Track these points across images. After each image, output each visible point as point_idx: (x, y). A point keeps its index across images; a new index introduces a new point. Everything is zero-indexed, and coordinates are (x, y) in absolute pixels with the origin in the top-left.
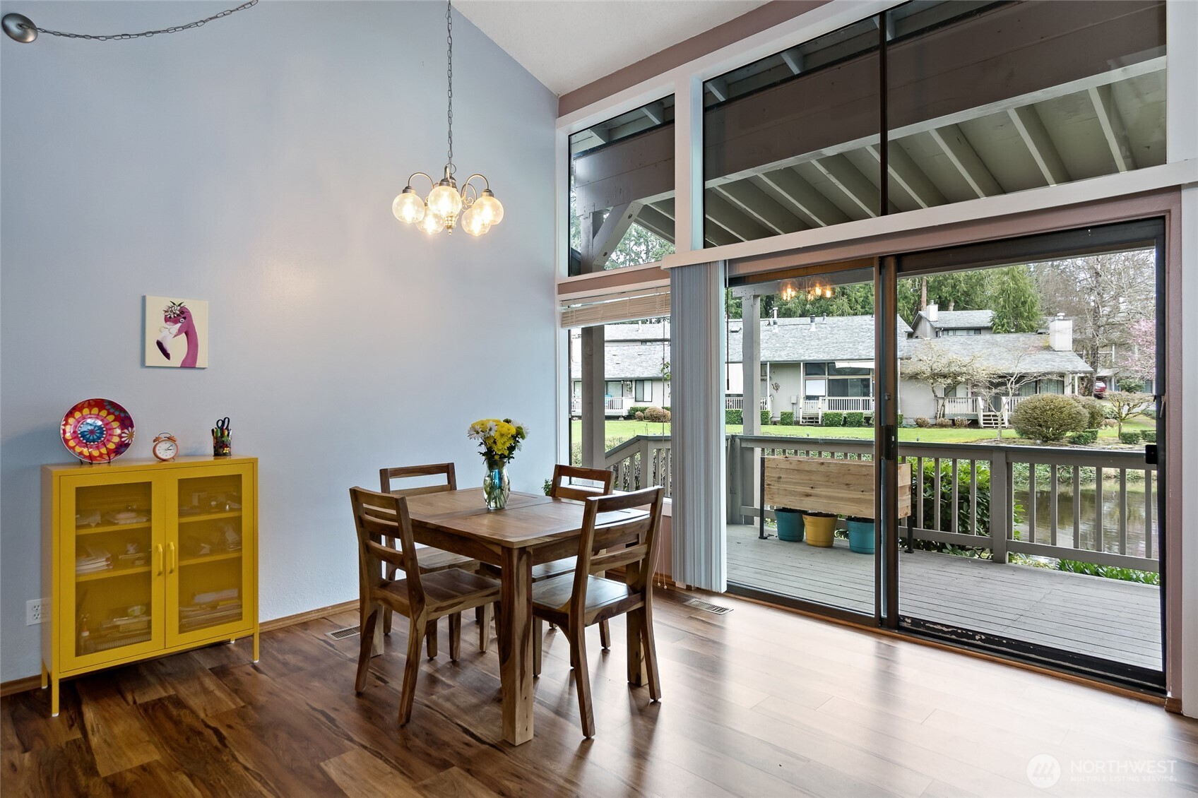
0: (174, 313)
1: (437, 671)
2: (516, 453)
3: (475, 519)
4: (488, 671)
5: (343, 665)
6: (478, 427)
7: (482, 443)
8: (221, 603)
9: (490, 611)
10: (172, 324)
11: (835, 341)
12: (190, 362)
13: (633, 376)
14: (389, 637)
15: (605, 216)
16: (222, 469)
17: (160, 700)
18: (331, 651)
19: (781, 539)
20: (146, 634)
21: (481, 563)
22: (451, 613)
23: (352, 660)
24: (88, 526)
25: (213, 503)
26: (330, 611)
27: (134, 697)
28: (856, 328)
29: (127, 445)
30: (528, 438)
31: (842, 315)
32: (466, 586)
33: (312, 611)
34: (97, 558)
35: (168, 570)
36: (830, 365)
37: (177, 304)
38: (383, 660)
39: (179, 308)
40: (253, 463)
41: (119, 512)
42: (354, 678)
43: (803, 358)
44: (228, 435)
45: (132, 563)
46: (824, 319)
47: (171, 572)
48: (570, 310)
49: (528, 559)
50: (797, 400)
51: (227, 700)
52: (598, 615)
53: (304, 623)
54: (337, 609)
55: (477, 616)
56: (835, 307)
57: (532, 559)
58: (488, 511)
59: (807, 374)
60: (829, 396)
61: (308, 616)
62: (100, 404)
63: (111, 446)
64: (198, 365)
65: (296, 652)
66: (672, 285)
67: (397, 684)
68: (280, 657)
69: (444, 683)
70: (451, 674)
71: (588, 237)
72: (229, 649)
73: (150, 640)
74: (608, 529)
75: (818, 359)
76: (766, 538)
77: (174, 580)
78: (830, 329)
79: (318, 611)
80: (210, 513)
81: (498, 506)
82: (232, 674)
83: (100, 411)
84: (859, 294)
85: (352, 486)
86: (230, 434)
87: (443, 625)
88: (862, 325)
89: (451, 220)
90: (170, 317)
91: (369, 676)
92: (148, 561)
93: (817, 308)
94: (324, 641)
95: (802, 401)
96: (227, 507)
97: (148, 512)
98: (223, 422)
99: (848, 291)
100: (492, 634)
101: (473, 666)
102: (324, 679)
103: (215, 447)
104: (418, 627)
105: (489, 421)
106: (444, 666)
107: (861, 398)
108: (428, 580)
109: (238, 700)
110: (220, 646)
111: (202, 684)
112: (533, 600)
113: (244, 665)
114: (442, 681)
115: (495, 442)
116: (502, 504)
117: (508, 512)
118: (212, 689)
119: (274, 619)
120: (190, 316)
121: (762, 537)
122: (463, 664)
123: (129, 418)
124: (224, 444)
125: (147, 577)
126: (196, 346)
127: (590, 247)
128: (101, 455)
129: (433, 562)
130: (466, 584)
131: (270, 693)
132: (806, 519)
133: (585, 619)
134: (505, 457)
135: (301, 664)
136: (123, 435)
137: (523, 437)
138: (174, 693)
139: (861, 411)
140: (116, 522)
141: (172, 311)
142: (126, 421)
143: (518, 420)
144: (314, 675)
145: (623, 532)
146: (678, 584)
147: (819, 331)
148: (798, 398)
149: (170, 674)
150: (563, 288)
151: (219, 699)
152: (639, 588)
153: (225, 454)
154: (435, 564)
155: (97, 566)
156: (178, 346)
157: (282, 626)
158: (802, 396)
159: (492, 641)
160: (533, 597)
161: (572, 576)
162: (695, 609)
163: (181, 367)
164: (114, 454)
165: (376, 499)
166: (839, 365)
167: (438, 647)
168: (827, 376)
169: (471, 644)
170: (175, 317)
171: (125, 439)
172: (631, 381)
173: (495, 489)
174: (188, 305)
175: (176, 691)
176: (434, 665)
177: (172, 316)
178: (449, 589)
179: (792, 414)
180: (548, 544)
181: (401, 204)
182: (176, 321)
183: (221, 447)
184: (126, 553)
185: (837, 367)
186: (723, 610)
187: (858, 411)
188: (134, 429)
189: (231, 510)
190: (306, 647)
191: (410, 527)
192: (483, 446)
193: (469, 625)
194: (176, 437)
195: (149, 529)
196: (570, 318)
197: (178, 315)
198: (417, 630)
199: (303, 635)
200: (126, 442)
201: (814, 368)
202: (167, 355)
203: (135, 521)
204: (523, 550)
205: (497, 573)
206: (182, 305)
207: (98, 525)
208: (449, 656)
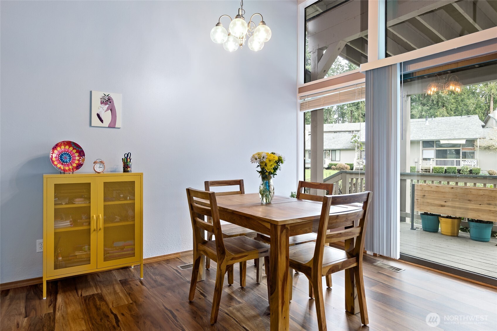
0: (105, 100)
1: (233, 292)
2: (278, 172)
3: (255, 208)
4: (261, 295)
5: (183, 284)
6: (257, 157)
7: (258, 166)
8: (126, 247)
9: (262, 261)
10: (104, 105)
11: (440, 130)
12: (112, 125)
13: (330, 148)
14: (209, 271)
15: (324, 52)
16: (126, 178)
17: (93, 295)
18: (179, 276)
19: (424, 230)
20: (88, 261)
21: (258, 234)
22: (240, 261)
23: (188, 282)
24: (61, 204)
25: (122, 196)
26: (181, 254)
27: (81, 293)
28: (452, 123)
29: (82, 165)
30: (285, 163)
31: (443, 116)
32: (249, 246)
33: (171, 254)
34: (65, 221)
35: (99, 228)
36: (437, 142)
37: (107, 95)
38: (205, 283)
39: (107, 97)
40: (141, 175)
41: (76, 197)
42: (188, 292)
43: (421, 139)
44: (130, 162)
45: (82, 225)
46: (432, 119)
47: (100, 229)
48: (305, 101)
49: (287, 232)
50: (418, 160)
51: (124, 299)
52: (330, 269)
53: (167, 260)
54: (184, 254)
55: (255, 263)
56: (438, 113)
57: (289, 233)
58: (262, 204)
59: (423, 147)
60: (436, 158)
61: (170, 257)
62: (69, 143)
63: (75, 165)
64: (117, 126)
65: (161, 275)
66: (367, 82)
67: (211, 298)
68: (154, 277)
69: (237, 300)
70: (241, 295)
71: (315, 62)
72: (130, 270)
73: (90, 264)
74: (338, 216)
75: (430, 139)
76: (415, 229)
77: (101, 234)
78: (437, 123)
79: (174, 254)
80: (120, 200)
81: (268, 202)
82: (130, 284)
83: (69, 148)
84: (453, 106)
85: (187, 187)
86: (131, 161)
87: (236, 266)
88: (455, 121)
89: (242, 41)
90: (103, 102)
91: (197, 293)
92: (89, 224)
93: (429, 114)
94: (176, 270)
95: (421, 161)
96: (128, 198)
97: (89, 198)
98: (128, 155)
99: (446, 105)
100: (263, 273)
101: (253, 292)
102: (174, 291)
103: (123, 168)
104: (222, 268)
105: (262, 153)
106: (237, 290)
107: (455, 160)
108: (228, 242)
109: (130, 299)
110: (126, 268)
111: (114, 288)
112: (290, 258)
113: (136, 280)
114: (235, 299)
115: (266, 165)
116: (270, 201)
117: (273, 205)
118: (118, 292)
119: (153, 257)
120: (113, 101)
121: (412, 228)
122: (247, 290)
123: (83, 151)
124: (128, 166)
125: (89, 231)
126: (116, 116)
127: (316, 68)
128: (69, 169)
129: (232, 232)
130: (250, 245)
131: (146, 297)
132: (441, 219)
133: (322, 271)
134: (272, 173)
135: (163, 282)
136: (80, 160)
137: (282, 163)
138: (101, 292)
139: (455, 166)
140: (74, 202)
141: (104, 99)
142: (81, 153)
143: (280, 153)
144: (170, 289)
145: (347, 219)
146: (368, 252)
147: (431, 125)
148: (418, 159)
149: (100, 282)
150: (301, 90)
151: (120, 298)
152: (354, 254)
153: (128, 171)
154: (231, 233)
155: (65, 225)
156: (107, 117)
157: (156, 261)
158: (421, 158)
159: (264, 277)
160: (290, 256)
161: (314, 245)
162: (381, 268)
163: (109, 127)
164: (75, 169)
165: (199, 194)
166: (442, 142)
167: (234, 279)
168: (435, 148)
169: (252, 278)
170: (105, 101)
171: (81, 161)
172: (330, 151)
173: (266, 191)
174: (112, 96)
175: (101, 291)
176: (232, 289)
177: (104, 101)
178: (239, 247)
179: (415, 167)
180: (299, 224)
181: (215, 32)
182: (106, 104)
183: (126, 168)
184: (81, 219)
185: (441, 143)
186: (399, 269)
187: (453, 166)
188: (85, 157)
189: (130, 199)
190: (167, 273)
191: (218, 211)
192: (259, 167)
193: (251, 267)
194: (104, 162)
195: (90, 207)
196: (305, 106)
197: (107, 101)
198: (221, 270)
199: (166, 266)
200: (82, 163)
201: (428, 144)
202: (102, 121)
203: (83, 203)
204: (284, 226)
205: (267, 240)
206: (109, 96)
207: (66, 204)
208: (240, 284)
